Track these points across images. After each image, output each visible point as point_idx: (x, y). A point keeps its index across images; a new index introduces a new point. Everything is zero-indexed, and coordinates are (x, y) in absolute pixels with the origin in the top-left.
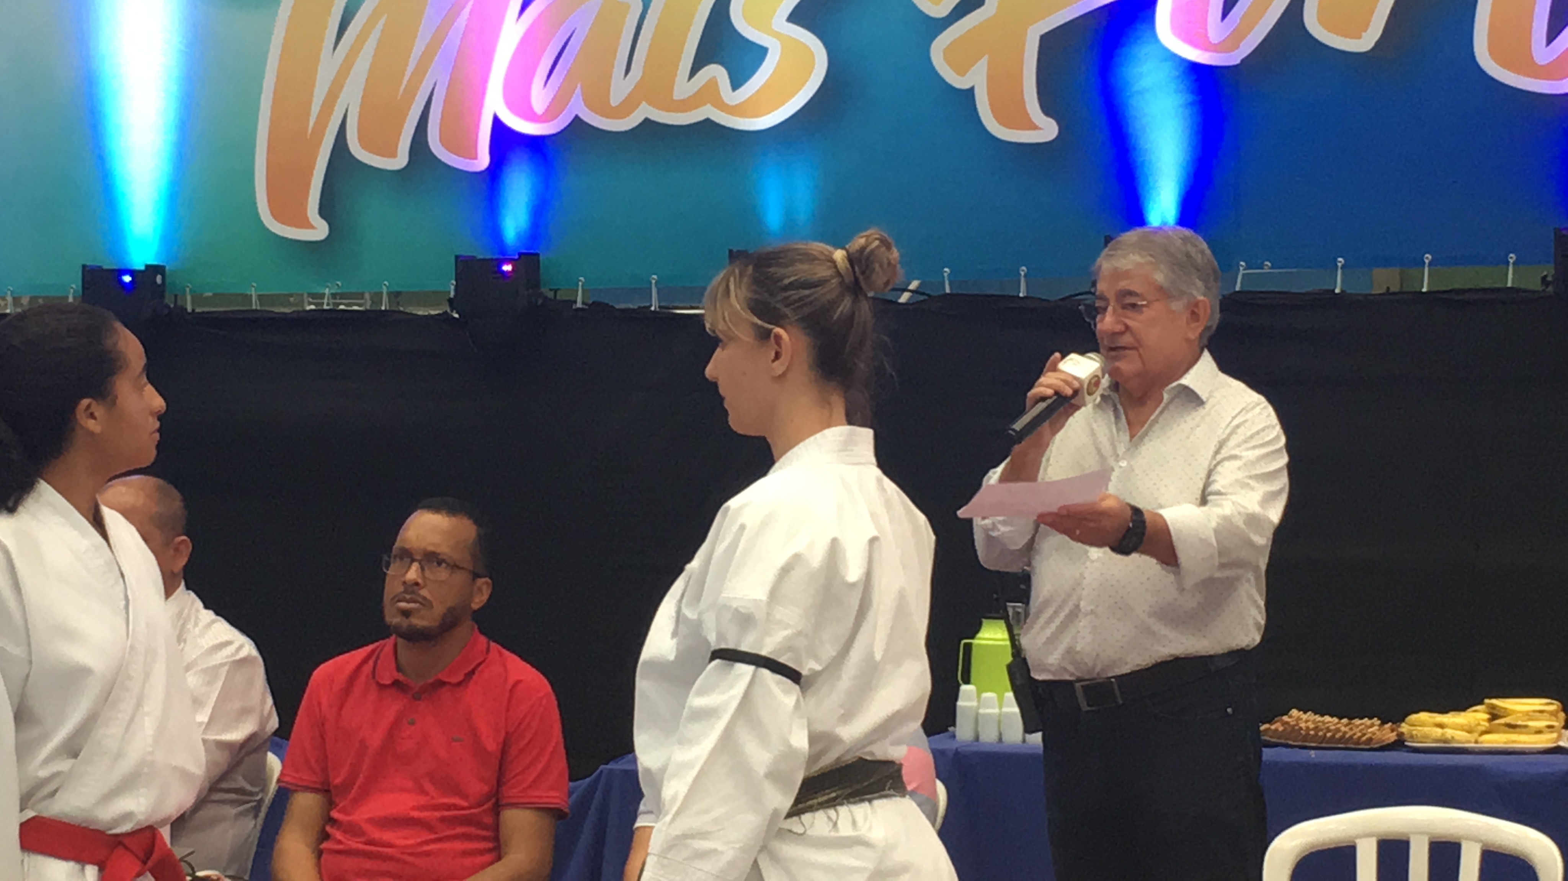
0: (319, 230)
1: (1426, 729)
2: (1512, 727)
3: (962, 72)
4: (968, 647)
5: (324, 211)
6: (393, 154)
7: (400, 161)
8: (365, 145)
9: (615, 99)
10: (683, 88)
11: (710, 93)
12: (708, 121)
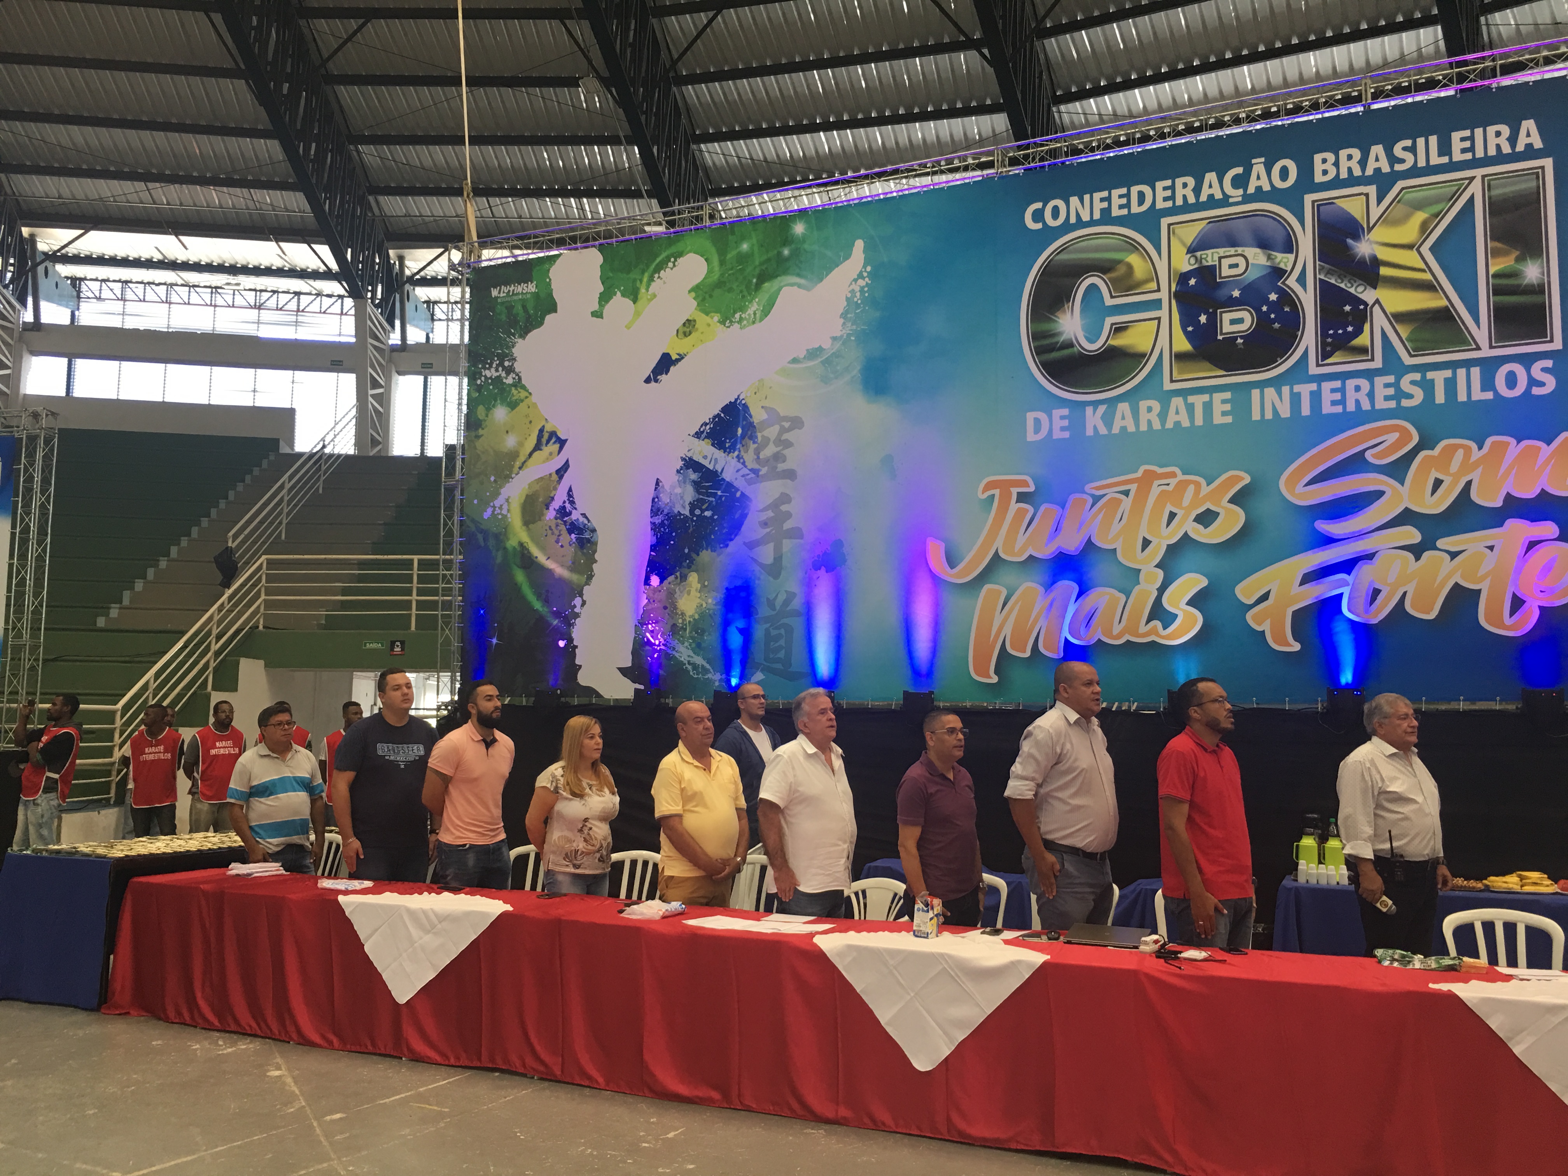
0: (995, 679)
1: (1500, 884)
2: (1535, 884)
3: (1259, 625)
4: (1297, 846)
5: (996, 673)
6: (1025, 652)
7: (1027, 654)
8: (1013, 648)
9: (1115, 632)
10: (1143, 629)
11: (1154, 631)
12: (1153, 641)
